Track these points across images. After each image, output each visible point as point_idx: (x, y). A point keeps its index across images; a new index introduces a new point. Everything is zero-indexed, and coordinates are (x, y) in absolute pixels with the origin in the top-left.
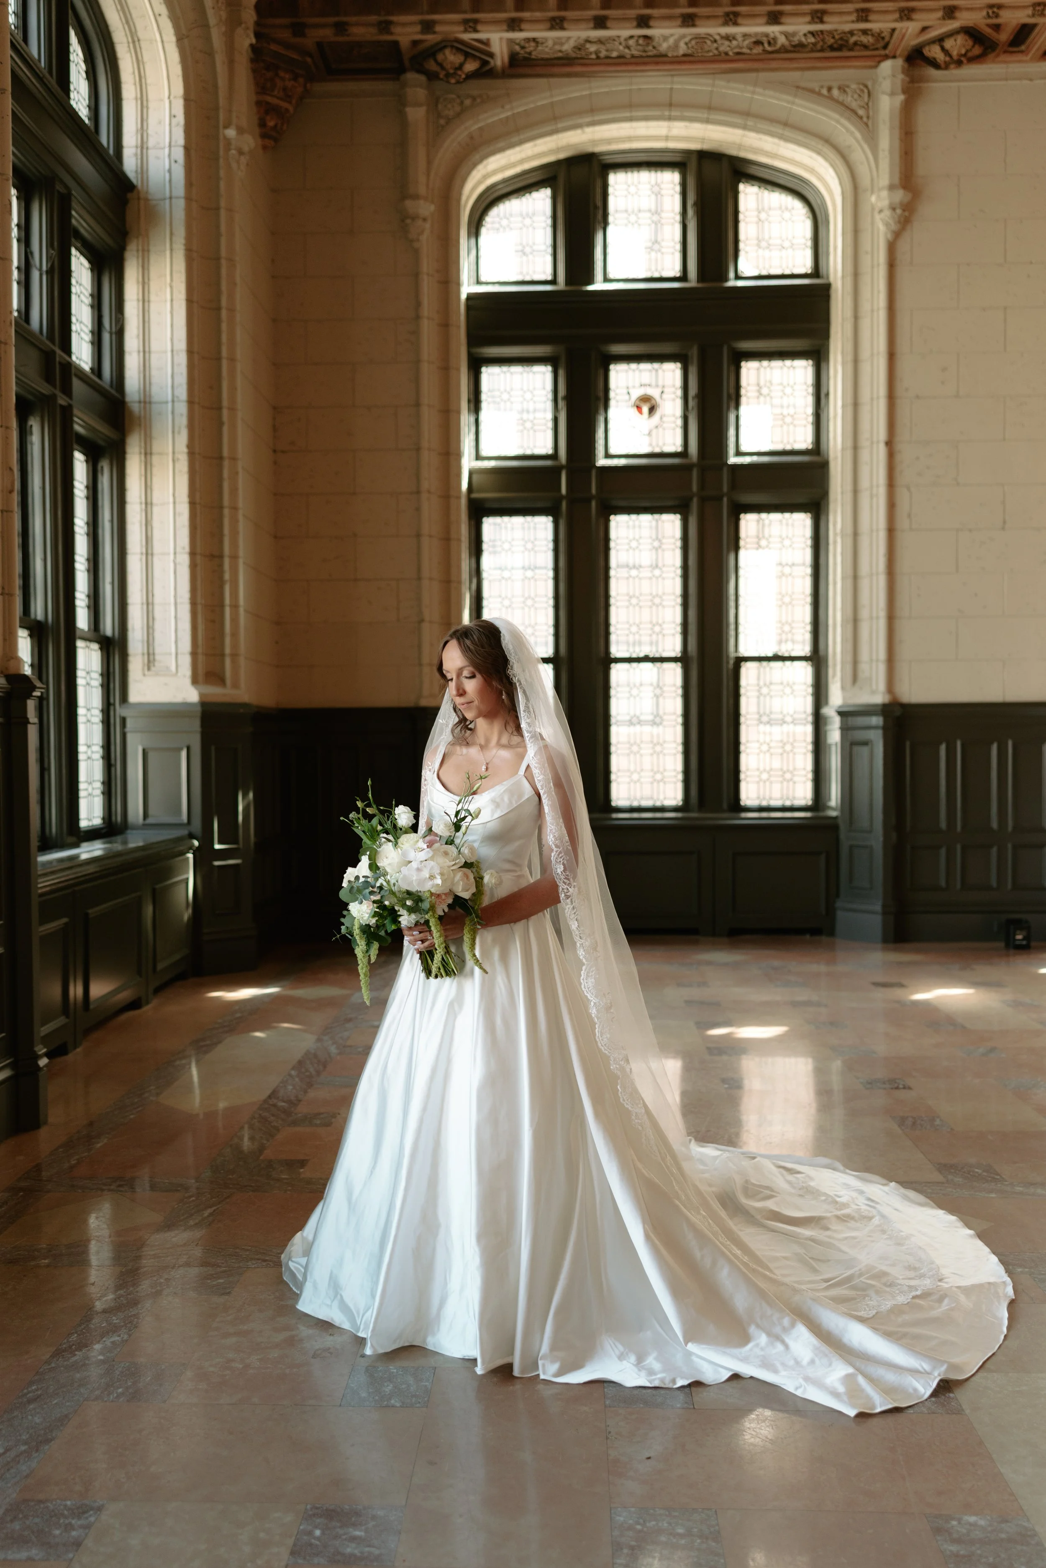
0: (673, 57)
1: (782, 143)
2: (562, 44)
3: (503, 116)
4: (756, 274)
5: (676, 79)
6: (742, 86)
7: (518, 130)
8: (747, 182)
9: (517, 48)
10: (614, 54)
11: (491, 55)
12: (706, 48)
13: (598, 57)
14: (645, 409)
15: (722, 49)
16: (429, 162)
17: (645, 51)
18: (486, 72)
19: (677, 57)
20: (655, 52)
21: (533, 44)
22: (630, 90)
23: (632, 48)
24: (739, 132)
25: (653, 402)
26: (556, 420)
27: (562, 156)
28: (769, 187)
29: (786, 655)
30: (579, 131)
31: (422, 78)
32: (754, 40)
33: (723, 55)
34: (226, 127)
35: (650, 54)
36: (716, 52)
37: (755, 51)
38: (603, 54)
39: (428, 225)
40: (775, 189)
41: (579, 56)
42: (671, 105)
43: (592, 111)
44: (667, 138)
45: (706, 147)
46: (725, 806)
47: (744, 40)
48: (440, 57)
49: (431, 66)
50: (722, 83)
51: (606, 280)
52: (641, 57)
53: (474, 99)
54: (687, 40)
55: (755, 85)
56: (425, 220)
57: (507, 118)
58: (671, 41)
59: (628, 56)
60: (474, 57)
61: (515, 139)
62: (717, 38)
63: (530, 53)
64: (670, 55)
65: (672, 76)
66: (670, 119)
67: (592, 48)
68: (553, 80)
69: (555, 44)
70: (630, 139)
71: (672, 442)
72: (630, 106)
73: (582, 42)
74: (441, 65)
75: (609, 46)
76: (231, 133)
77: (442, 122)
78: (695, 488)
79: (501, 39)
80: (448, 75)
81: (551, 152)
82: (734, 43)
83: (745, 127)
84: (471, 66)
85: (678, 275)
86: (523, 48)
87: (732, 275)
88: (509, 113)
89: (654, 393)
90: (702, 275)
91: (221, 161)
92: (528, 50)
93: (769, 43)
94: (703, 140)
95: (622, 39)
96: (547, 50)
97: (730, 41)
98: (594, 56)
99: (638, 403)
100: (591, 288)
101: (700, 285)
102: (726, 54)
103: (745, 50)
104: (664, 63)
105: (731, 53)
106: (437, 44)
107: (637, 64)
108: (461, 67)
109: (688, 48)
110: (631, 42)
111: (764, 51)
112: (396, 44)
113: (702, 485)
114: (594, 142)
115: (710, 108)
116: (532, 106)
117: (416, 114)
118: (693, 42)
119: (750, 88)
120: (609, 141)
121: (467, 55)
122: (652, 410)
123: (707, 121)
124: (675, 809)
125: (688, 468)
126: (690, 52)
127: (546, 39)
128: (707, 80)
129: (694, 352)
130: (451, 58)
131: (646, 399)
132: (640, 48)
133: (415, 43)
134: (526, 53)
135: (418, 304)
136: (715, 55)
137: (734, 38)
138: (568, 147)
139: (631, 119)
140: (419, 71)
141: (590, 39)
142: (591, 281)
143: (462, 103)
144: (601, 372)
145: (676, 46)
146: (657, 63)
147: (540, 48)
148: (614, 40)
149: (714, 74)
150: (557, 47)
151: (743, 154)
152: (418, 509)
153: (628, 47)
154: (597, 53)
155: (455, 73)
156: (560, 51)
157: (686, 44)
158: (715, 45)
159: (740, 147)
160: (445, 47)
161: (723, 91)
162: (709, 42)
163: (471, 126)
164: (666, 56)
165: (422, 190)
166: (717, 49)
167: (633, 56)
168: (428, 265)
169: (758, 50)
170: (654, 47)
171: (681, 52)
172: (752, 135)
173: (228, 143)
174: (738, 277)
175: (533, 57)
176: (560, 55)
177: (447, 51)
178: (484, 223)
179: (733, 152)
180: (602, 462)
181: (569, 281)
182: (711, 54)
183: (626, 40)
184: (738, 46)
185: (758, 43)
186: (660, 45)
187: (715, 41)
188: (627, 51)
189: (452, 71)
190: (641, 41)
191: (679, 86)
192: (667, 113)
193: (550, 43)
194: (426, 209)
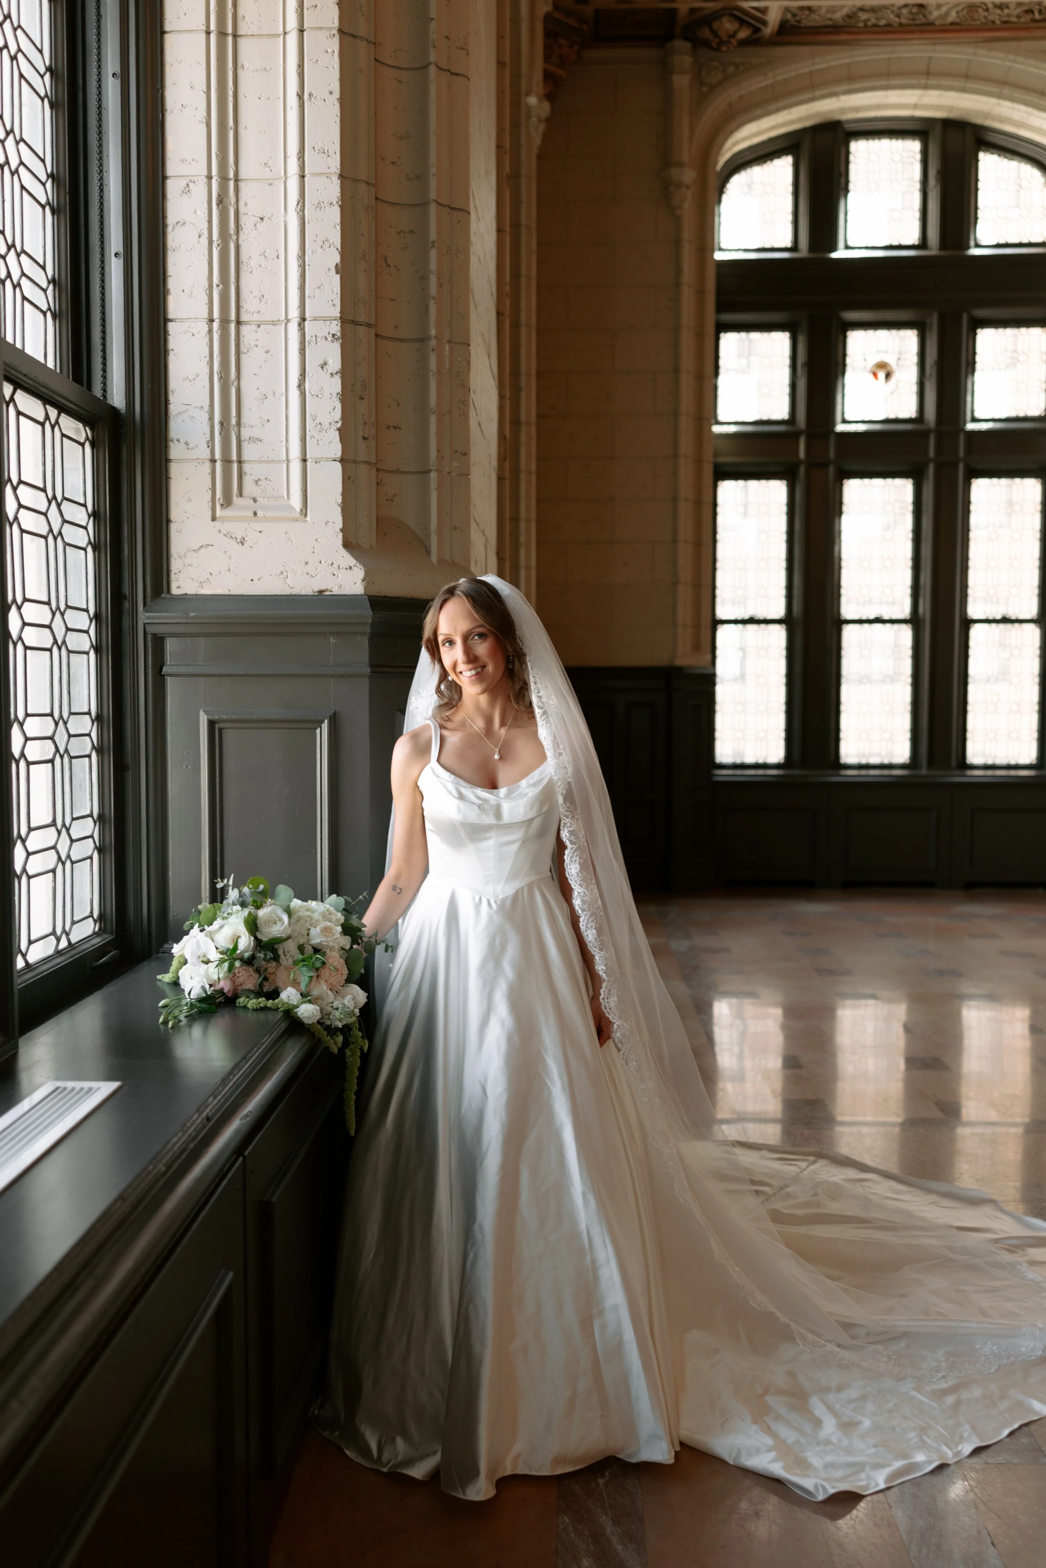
0: (940, 25)
1: (1036, 112)
2: (834, 12)
3: (763, 84)
4: (995, 243)
5: (938, 48)
6: (1002, 55)
7: (776, 98)
8: (987, 151)
9: (789, 16)
10: (882, 23)
11: (764, 23)
12: (976, 16)
13: (866, 26)
14: (882, 375)
15: (991, 18)
16: (692, 131)
17: (913, 20)
18: (755, 41)
19: (944, 25)
20: (924, 20)
21: (806, 12)
22: (889, 59)
23: (902, 17)
24: (993, 101)
25: (889, 369)
26: (793, 386)
27: (808, 123)
28: (1008, 155)
29: (1013, 618)
30: (834, 99)
31: (688, 45)
32: (1025, 8)
33: (990, 24)
34: (528, 94)
35: (919, 22)
36: (984, 21)
37: (1023, 20)
38: (873, 21)
39: (689, 194)
40: (1014, 157)
41: (848, 24)
42: (928, 74)
43: (850, 79)
44: (915, 106)
45: (952, 115)
46: (954, 763)
47: (1015, 9)
48: (716, 25)
49: (706, 33)
50: (984, 52)
51: (847, 247)
52: (909, 25)
53: (737, 66)
54: (959, 8)
55: (1017, 54)
56: (688, 187)
57: (766, 87)
58: (944, 9)
59: (894, 25)
60: (749, 25)
61: (773, 107)
62: (990, 6)
63: (799, 22)
64: (937, 23)
65: (934, 44)
66: (926, 87)
67: (863, 16)
68: (815, 48)
69: (828, 11)
70: (878, 107)
71: (907, 408)
72: (889, 75)
73: (855, 9)
74: (715, 33)
75: (880, 14)
76: (532, 100)
77: (705, 89)
78: (932, 453)
79: (780, 7)
80: (721, 43)
81: (800, 120)
82: (1006, 11)
83: (1000, 96)
84: (743, 34)
85: (917, 243)
86: (794, 15)
87: (972, 243)
88: (769, 82)
89: (891, 360)
90: (944, 243)
91: (523, 129)
92: (798, 18)
93: (1040, 12)
94: (951, 109)
95: (895, 9)
96: (817, 18)
97: (1002, 9)
98: (861, 25)
99: (875, 369)
100: (834, 255)
101: (943, 253)
102: (993, 22)
103: (1014, 19)
104: (930, 32)
105: (998, 22)
106: (715, 12)
107: (902, 32)
108: (735, 33)
109: (958, 17)
110: (905, 11)
111: (1034, 21)
112: (673, 12)
113: (938, 451)
114: (843, 110)
115: (967, 77)
116: (793, 74)
117: (682, 82)
118: (965, 11)
119: (1011, 57)
120: (857, 109)
121: (743, 22)
122: (888, 376)
123: (963, 90)
124: (903, 766)
125: (925, 434)
126: (958, 20)
127: (820, 7)
128: (969, 49)
129: (934, 319)
130: (727, 25)
131: (882, 365)
132: (910, 16)
133: (693, 11)
134: (796, 21)
135: (679, 271)
136: (982, 24)
137: (1007, 7)
138: (818, 114)
139: (886, 88)
140: (686, 39)
141: (865, 8)
142: (834, 248)
143: (724, 71)
144: (841, 338)
145: (947, 14)
146: (922, 32)
147: (813, 16)
148: (888, 9)
149: (976, 42)
150: (829, 16)
151: (989, 123)
152: (675, 473)
153: (898, 16)
154: (865, 21)
155: (728, 42)
156: (830, 19)
157: (958, 12)
158: (986, 14)
159: (987, 115)
160: (724, 15)
161: (985, 59)
162: (980, 10)
163: (731, 94)
164: (933, 24)
165: (686, 158)
166: (985, 18)
167: (901, 25)
168: (688, 233)
169: (1028, 17)
170: (924, 16)
171: (950, 20)
172: (1007, 104)
173: (529, 109)
174: (977, 246)
175: (802, 25)
176: (830, 23)
177: (725, 20)
178: (725, 190)
179: (979, 121)
180: (840, 428)
181: (812, 247)
182: (978, 23)
183: (900, 8)
184: (1008, 15)
185: (1030, 11)
186: (931, 13)
187: (987, 10)
188: (897, 19)
189: (725, 39)
190: (915, 10)
191: (940, 55)
192: (923, 82)
193: (823, 11)
194: (688, 176)
